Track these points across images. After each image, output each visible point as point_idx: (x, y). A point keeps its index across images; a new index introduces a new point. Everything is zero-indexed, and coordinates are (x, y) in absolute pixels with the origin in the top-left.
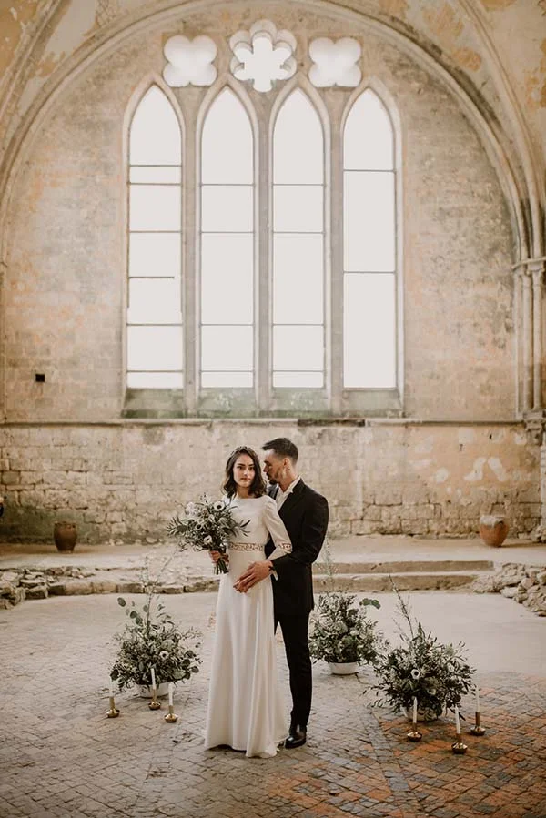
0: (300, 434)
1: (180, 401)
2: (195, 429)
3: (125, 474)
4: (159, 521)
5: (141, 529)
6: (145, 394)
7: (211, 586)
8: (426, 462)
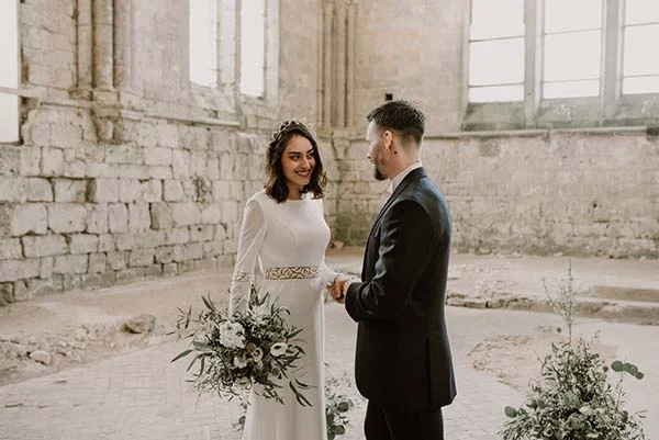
0: (649, 143)
1: (519, 114)
2: (531, 141)
3: (462, 185)
4: (492, 232)
5: (475, 239)
6: (484, 108)
7: (515, 303)
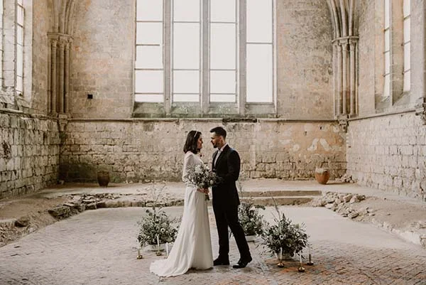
1: (162, 109)
2: (170, 123)
3: (134, 146)
4: (151, 170)
5: (142, 175)
6: (144, 105)
8: (288, 141)
